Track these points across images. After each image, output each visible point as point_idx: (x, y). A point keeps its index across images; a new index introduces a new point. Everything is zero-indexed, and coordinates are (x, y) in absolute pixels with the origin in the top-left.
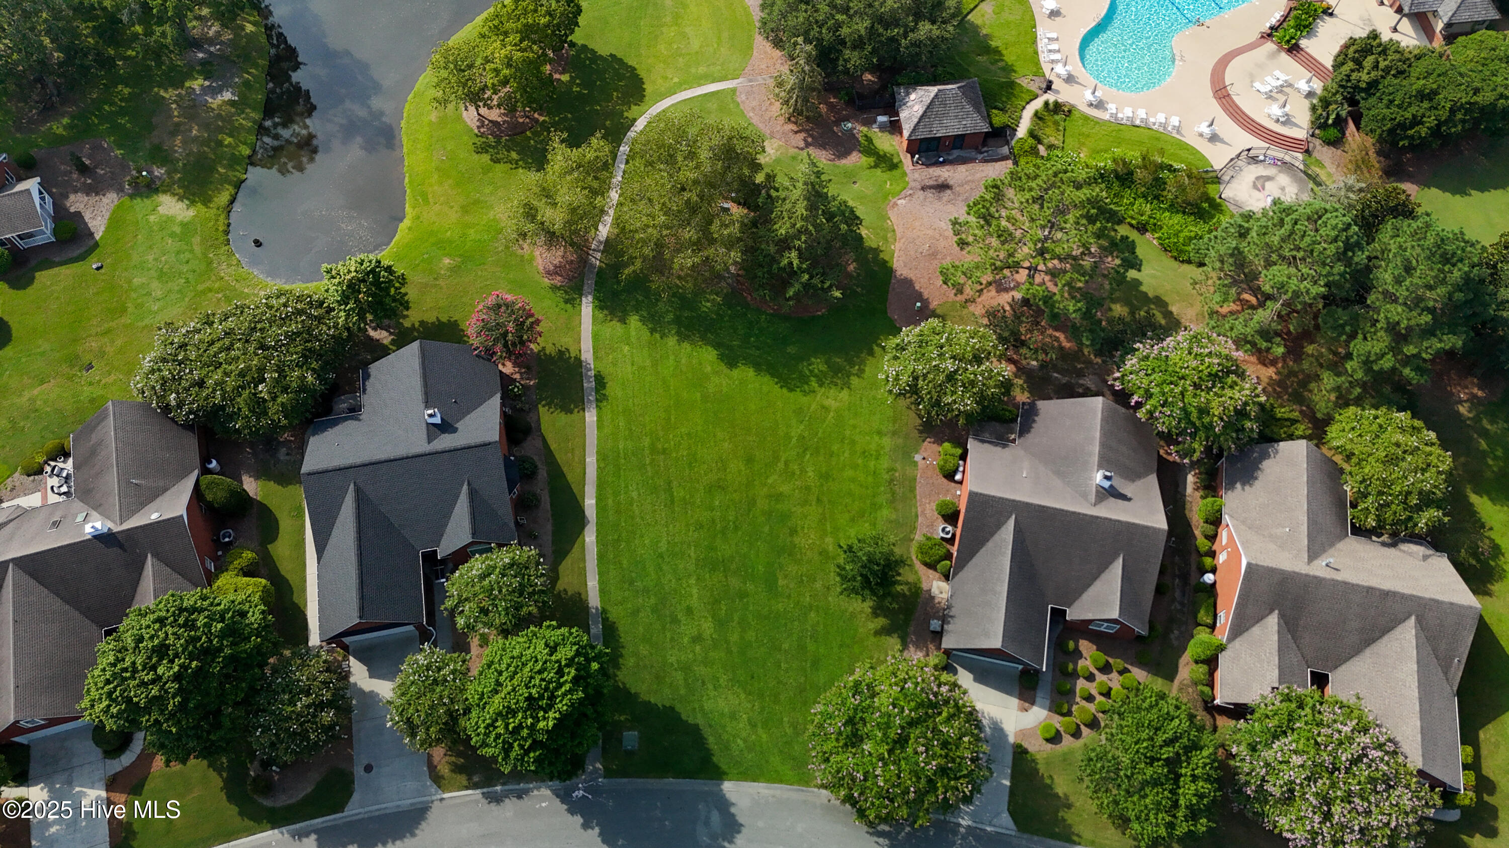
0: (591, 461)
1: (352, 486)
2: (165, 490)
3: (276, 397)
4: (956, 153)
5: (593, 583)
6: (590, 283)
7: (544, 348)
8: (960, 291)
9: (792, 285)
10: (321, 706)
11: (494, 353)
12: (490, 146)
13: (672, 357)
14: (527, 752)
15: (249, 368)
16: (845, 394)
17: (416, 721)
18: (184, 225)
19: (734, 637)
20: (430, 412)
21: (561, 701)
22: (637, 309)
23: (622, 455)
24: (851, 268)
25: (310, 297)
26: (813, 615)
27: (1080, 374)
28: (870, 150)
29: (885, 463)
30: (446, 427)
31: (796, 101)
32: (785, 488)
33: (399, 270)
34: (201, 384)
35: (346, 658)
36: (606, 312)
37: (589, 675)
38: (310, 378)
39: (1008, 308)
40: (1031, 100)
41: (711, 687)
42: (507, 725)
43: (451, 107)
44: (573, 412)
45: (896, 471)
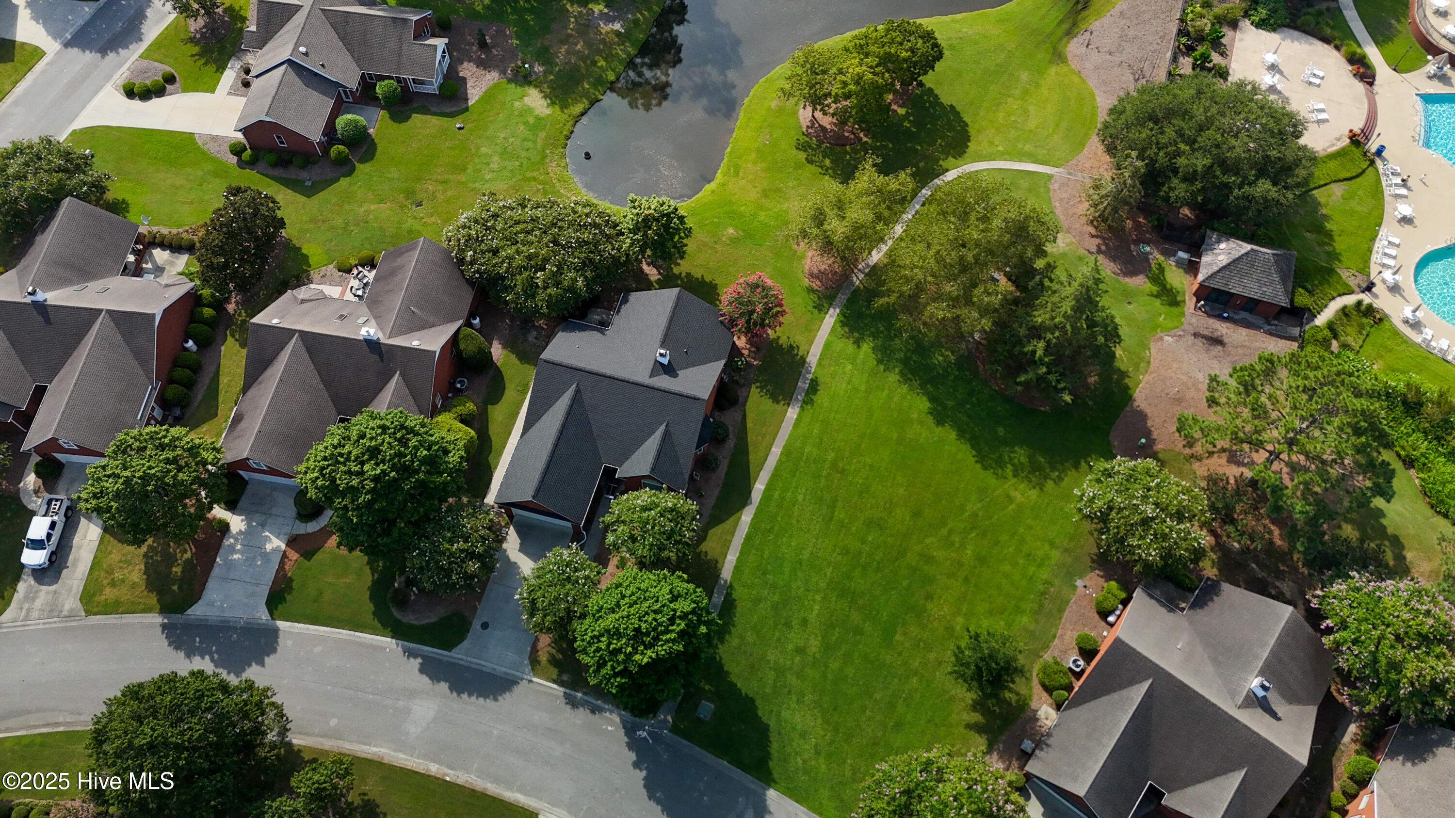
0: (776, 451)
1: (574, 386)
2: (434, 326)
3: (547, 287)
4: (1243, 315)
5: (731, 558)
6: (842, 298)
7: (779, 337)
8: (1190, 445)
9: (1026, 372)
10: (471, 555)
11: (737, 325)
12: (810, 147)
13: (886, 392)
14: (616, 675)
15: (537, 255)
16: (1034, 494)
17: (539, 605)
18: (538, 119)
19: (834, 665)
20: (663, 351)
21: (662, 645)
22: (875, 336)
23: (804, 459)
24: (1092, 380)
25: (609, 216)
26: (915, 680)
27: (1280, 575)
28: (1158, 279)
29: (1044, 574)
30: (669, 370)
31: (1105, 208)
32: (939, 554)
33: (690, 223)
34: (495, 252)
35: (507, 526)
36: (847, 329)
37: (695, 635)
38: (580, 282)
39: (1232, 481)
40: (1344, 294)
41: (794, 698)
42: (610, 644)
43: (793, 100)
44: (778, 402)
45: (1052, 586)
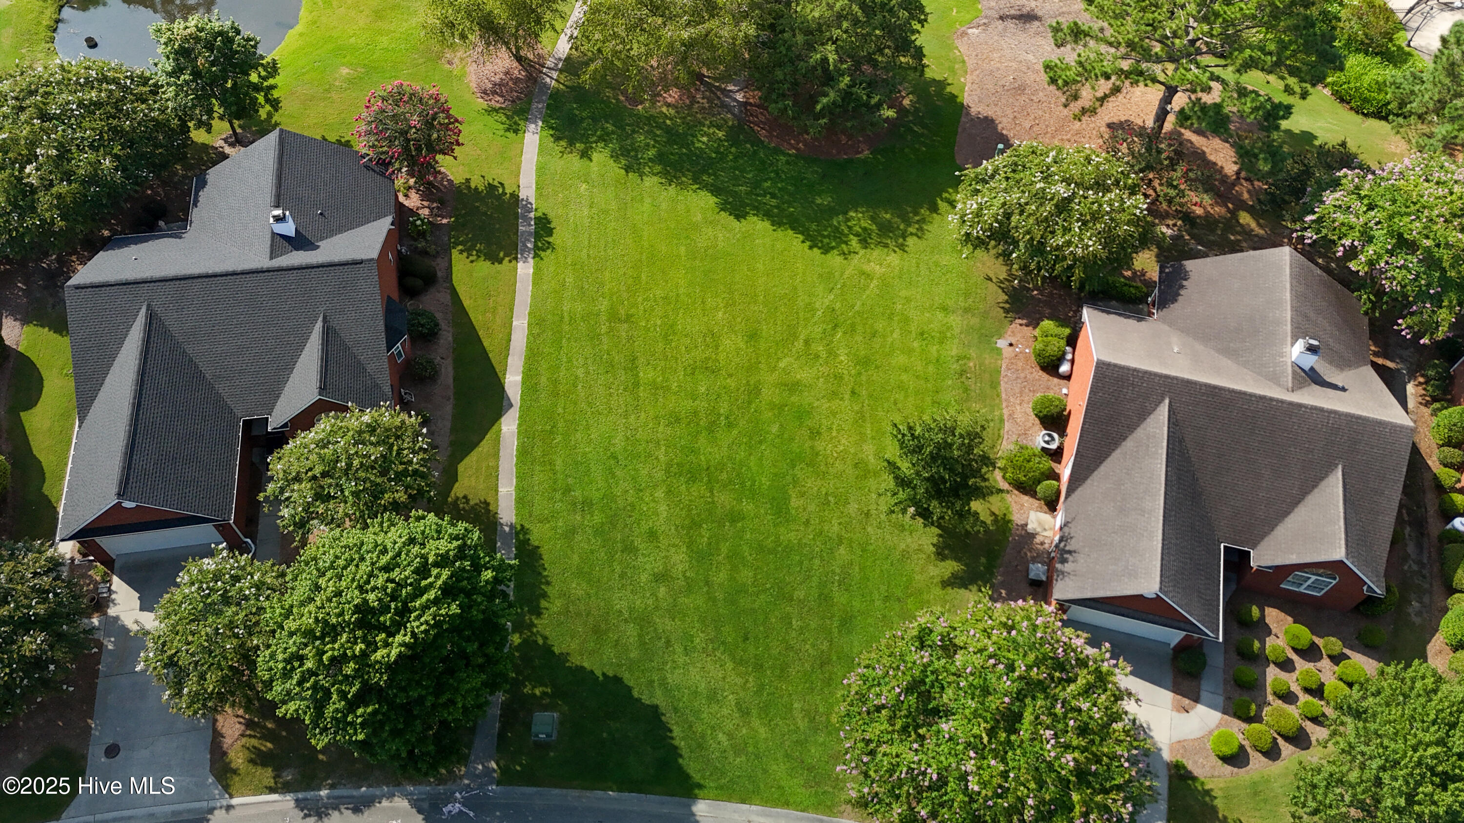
0: (520, 325)
1: (143, 311)
5: (507, 489)
6: (539, 107)
7: (468, 180)
9: (824, 93)
11: (391, 165)
13: (648, 200)
16: (894, 259)
19: (721, 577)
20: (278, 212)
22: (604, 139)
23: (567, 318)
26: (842, 550)
29: (953, 349)
32: (803, 375)
35: (107, 578)
41: (679, 649)
44: (500, 262)
45: (969, 359)
